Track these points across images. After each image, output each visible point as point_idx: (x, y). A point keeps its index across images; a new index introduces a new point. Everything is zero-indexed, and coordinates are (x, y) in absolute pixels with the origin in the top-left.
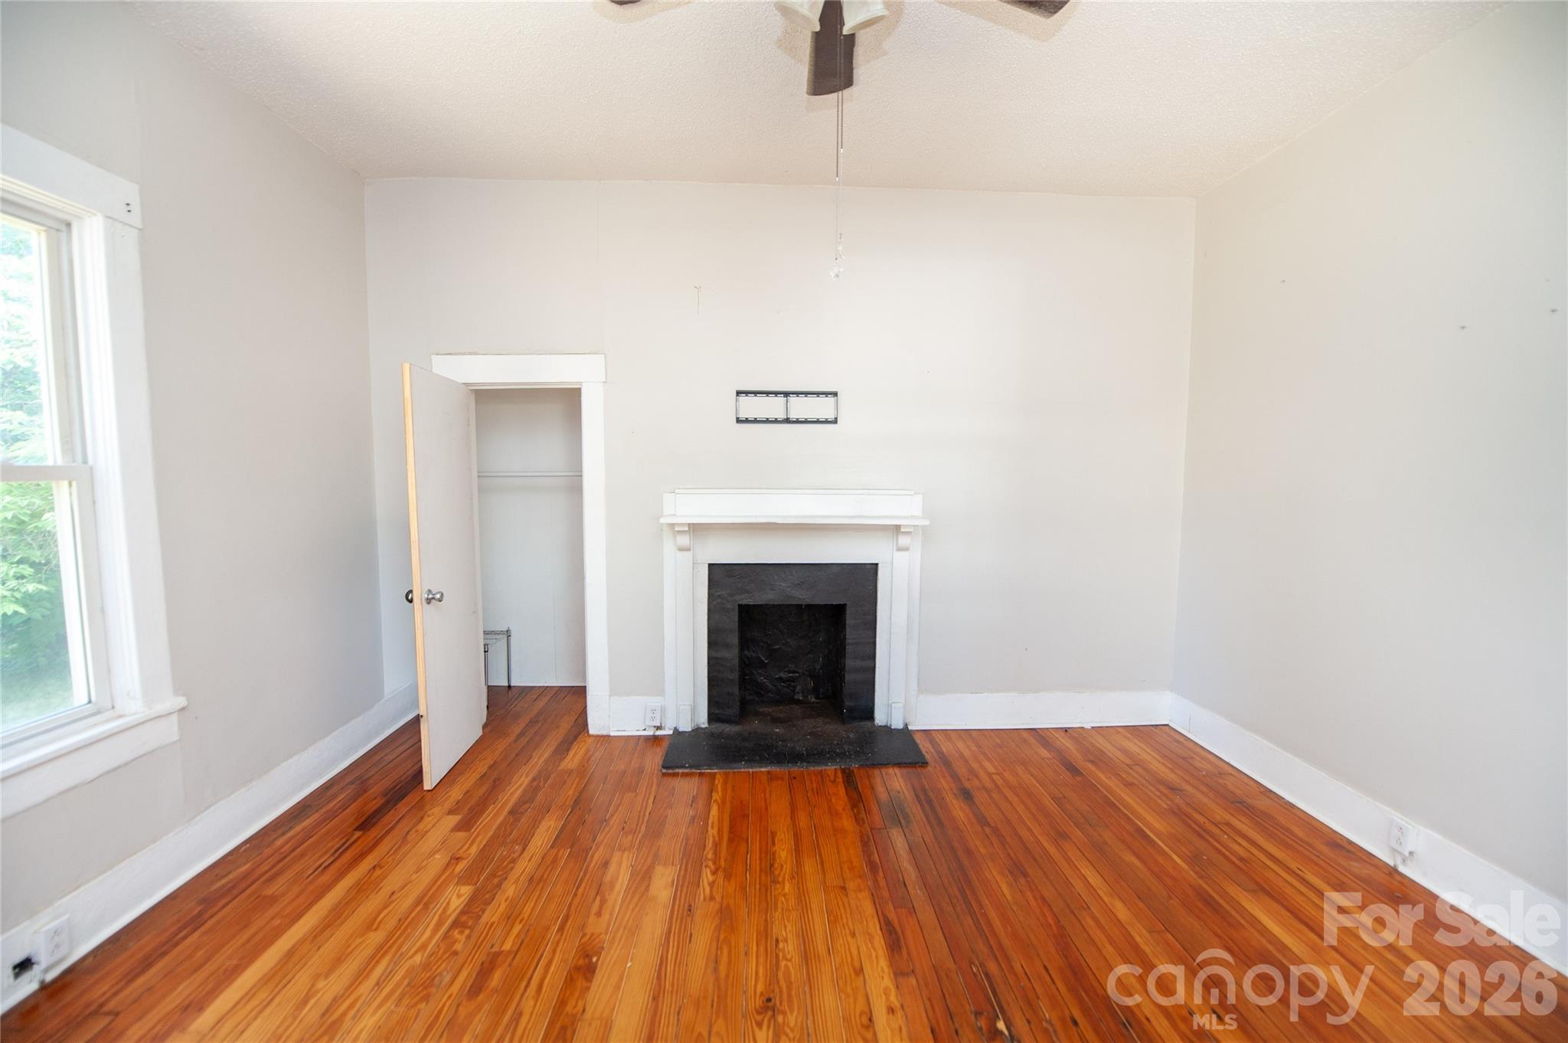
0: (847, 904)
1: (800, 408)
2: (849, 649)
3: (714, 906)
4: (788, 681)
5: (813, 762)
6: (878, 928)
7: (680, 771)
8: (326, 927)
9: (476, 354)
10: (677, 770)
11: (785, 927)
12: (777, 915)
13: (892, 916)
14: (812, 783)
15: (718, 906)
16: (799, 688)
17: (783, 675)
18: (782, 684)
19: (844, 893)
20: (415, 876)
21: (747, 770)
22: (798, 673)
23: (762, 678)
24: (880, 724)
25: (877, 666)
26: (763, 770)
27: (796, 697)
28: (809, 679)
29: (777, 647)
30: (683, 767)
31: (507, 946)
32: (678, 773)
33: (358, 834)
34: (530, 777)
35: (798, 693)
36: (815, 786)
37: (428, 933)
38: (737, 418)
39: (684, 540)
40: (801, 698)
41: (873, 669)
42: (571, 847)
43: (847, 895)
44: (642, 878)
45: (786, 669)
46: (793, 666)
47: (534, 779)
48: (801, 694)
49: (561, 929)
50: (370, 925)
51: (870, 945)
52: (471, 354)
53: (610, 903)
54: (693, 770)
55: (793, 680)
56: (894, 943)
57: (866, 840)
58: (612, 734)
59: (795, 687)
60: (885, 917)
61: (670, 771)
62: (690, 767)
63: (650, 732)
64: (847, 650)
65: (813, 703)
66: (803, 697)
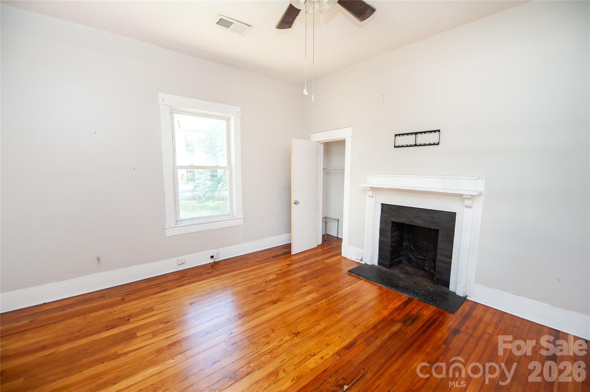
0: (350, 330)
1: (422, 139)
2: (439, 251)
3: (315, 308)
4: (422, 260)
5: (400, 290)
6: (349, 341)
7: (353, 274)
8: (249, 271)
9: (321, 132)
10: (352, 274)
11: (325, 323)
12: (327, 320)
13: (359, 342)
14: (391, 296)
15: (316, 309)
16: (427, 264)
17: (420, 257)
18: (420, 261)
19: (354, 327)
20: (270, 270)
21: (374, 283)
22: (427, 258)
23: (411, 256)
24: (452, 290)
25: (452, 262)
26: (379, 285)
27: (425, 268)
28: (432, 262)
29: (418, 244)
30: (354, 273)
31: (268, 290)
32: (352, 275)
33: (272, 258)
34: (315, 260)
35: (426, 266)
36: (391, 298)
37: (260, 280)
38: (395, 146)
39: (370, 193)
40: (427, 269)
41: (450, 263)
42: (303, 279)
43: (353, 328)
44: (309, 293)
45: (422, 255)
46: (425, 254)
47: (315, 261)
48: (427, 268)
49: (280, 293)
50: (254, 275)
51: (341, 342)
52: (319, 132)
53: (295, 294)
54: (357, 276)
55: (424, 260)
56: (349, 347)
57: (385, 320)
58: (348, 258)
59: (425, 264)
60: (357, 340)
61: (350, 273)
62: (356, 274)
63: (358, 261)
64: (438, 251)
65: (433, 273)
66: (428, 269)
